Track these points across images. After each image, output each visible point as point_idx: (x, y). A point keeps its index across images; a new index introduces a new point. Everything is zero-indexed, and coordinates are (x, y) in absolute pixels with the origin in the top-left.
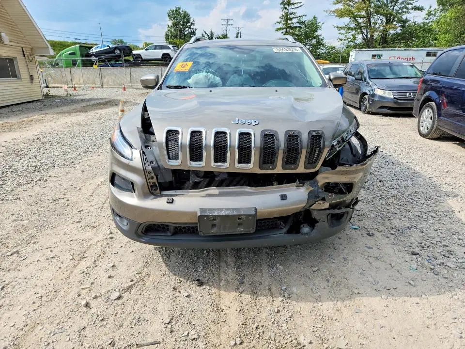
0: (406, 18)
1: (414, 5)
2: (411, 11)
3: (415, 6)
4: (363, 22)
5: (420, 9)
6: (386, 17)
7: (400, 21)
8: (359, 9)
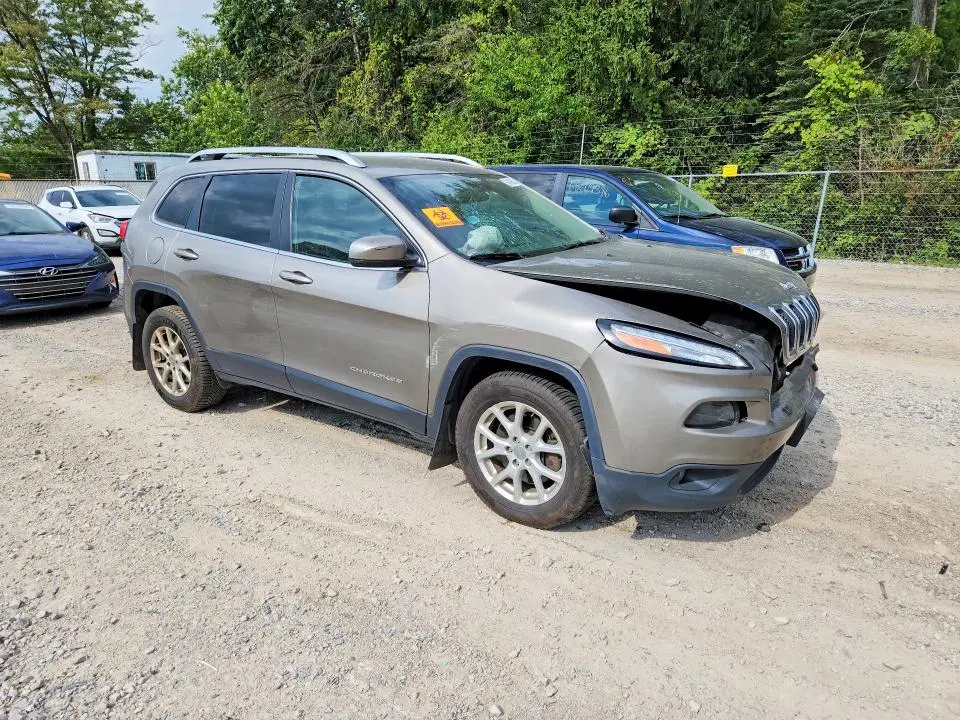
0: (127, 92)
1: (135, 65)
2: (130, 77)
3: (135, 69)
4: (30, 89)
5: (149, 76)
6: (83, 85)
7: (114, 94)
8: (18, 62)
